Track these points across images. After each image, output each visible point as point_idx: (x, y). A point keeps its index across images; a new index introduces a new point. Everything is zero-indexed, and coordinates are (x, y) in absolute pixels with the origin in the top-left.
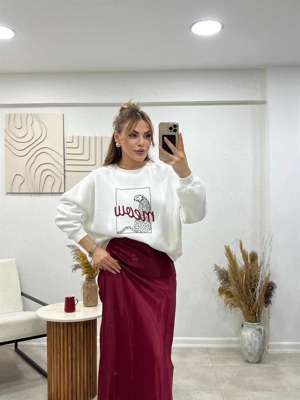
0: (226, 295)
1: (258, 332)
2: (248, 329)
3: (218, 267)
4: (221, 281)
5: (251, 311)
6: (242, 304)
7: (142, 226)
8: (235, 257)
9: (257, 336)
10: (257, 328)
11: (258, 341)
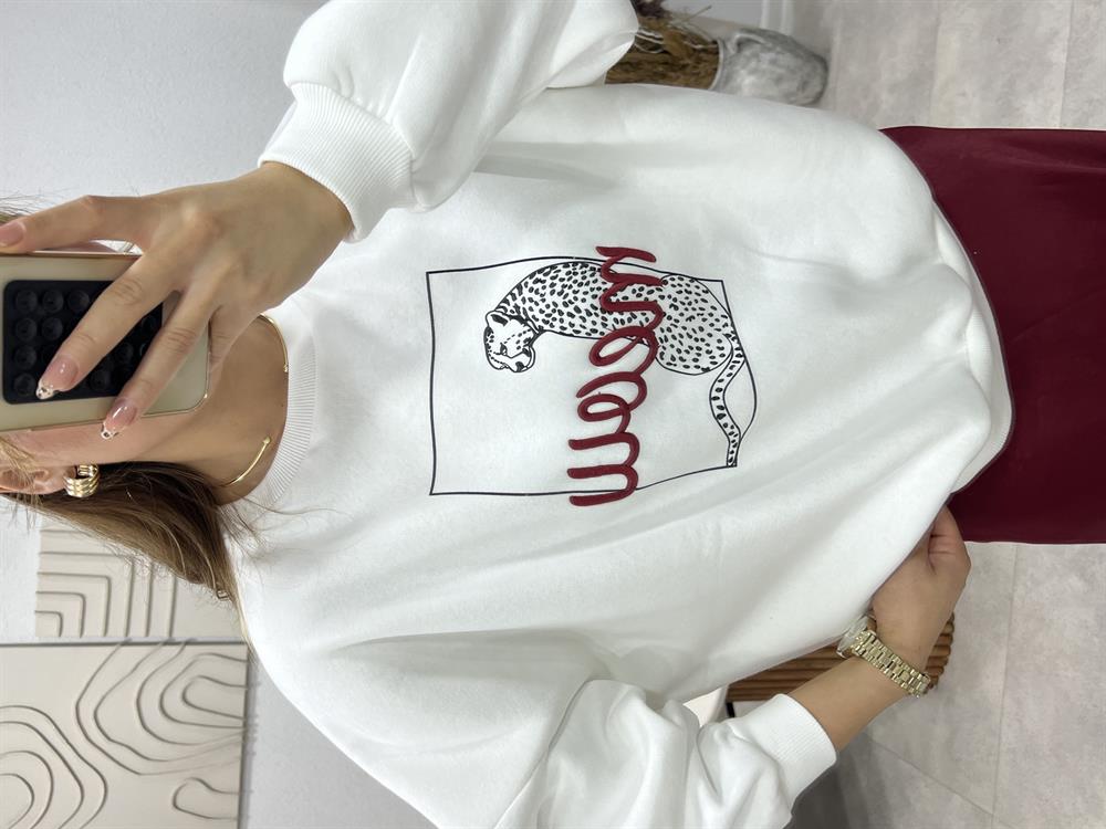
5: (689, 62)
7: (690, 325)
9: (756, 56)
10: (733, 52)
11: (772, 55)
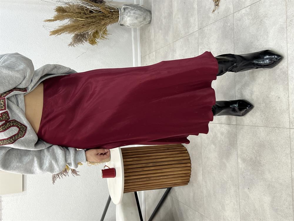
0: (96, 38)
1: (127, 11)
2: (124, 20)
3: (71, 43)
4: (84, 41)
5: (109, 15)
6: (103, 23)
8: (61, 26)
9: (129, 12)
10: (123, 11)
11: (134, 11)
